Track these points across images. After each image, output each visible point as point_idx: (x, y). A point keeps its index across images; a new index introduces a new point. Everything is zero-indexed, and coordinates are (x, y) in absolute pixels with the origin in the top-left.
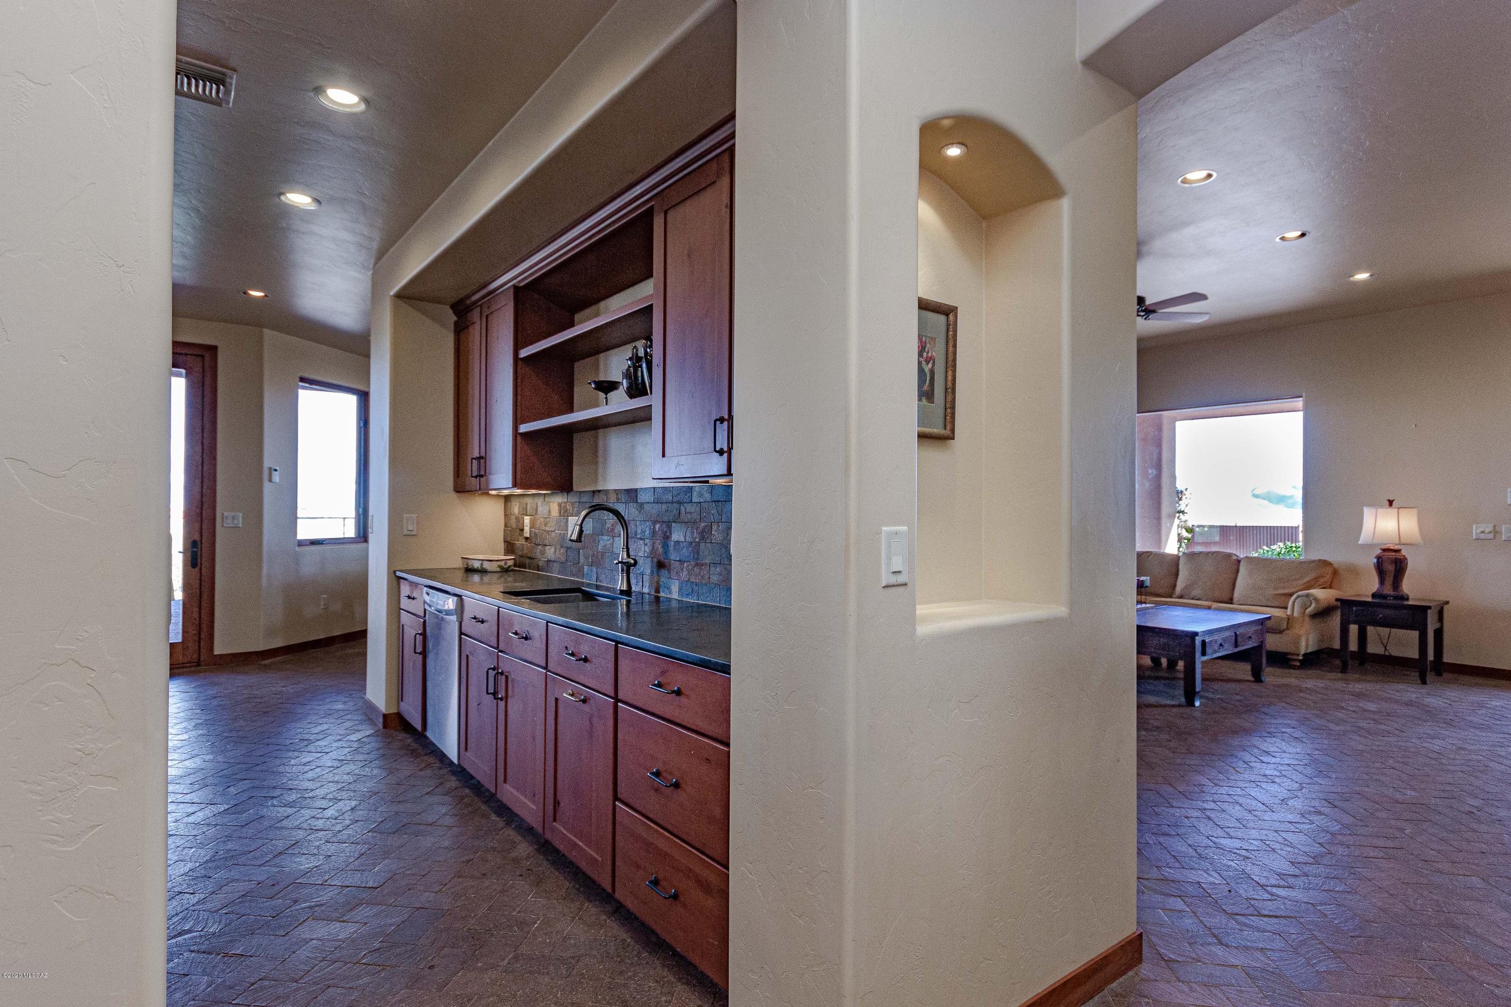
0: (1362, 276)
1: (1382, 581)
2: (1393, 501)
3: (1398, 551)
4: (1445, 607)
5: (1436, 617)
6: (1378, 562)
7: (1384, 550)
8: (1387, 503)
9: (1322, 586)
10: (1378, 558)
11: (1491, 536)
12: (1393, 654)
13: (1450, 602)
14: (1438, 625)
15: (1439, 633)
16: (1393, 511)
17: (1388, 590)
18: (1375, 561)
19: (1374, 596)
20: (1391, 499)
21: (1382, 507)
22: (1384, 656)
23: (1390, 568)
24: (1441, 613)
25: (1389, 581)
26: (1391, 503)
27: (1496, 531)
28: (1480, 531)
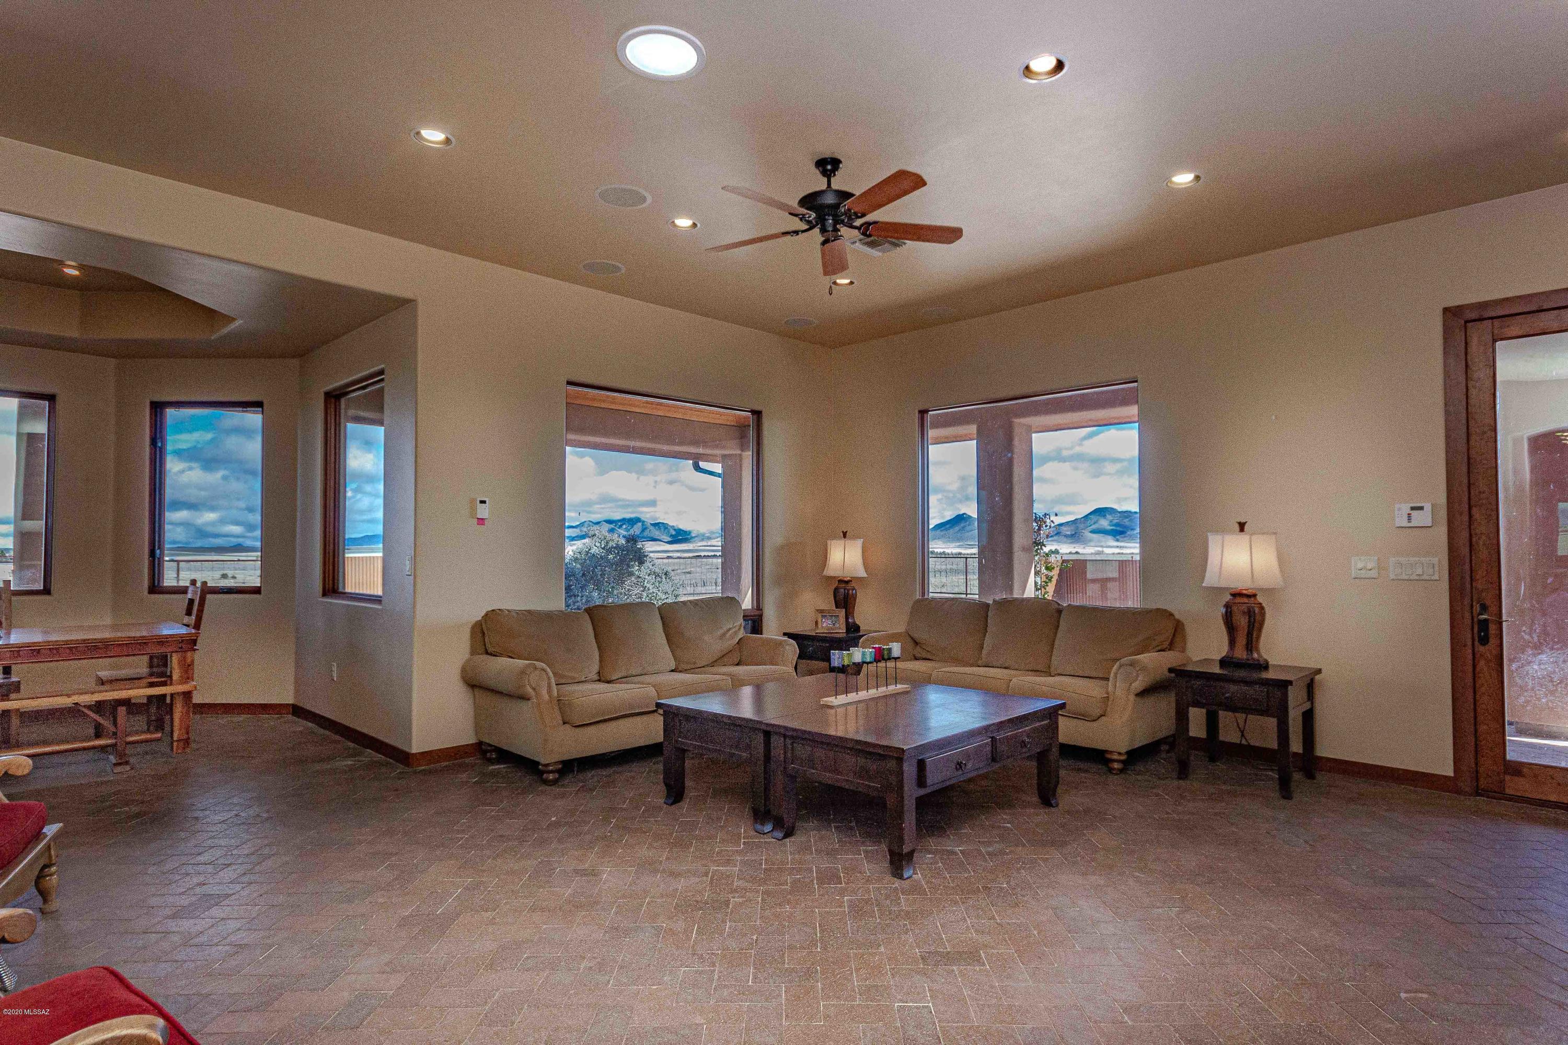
0: (1184, 179)
1: (1232, 642)
2: (1245, 523)
3: (1255, 596)
4: (1317, 677)
5: (1304, 694)
6: (1226, 612)
7: (1235, 595)
8: (1237, 527)
9: (1159, 648)
10: (1227, 606)
11: (1373, 573)
12: (1252, 744)
13: (1323, 671)
14: (1307, 706)
15: (1308, 717)
16: (1244, 538)
17: (1240, 653)
18: (1224, 610)
19: (1223, 663)
20: (1243, 521)
21: (1231, 532)
22: (1240, 745)
23: (1242, 622)
24: (1310, 688)
25: (1241, 640)
26: (1242, 526)
27: (1381, 567)
28: (1360, 565)
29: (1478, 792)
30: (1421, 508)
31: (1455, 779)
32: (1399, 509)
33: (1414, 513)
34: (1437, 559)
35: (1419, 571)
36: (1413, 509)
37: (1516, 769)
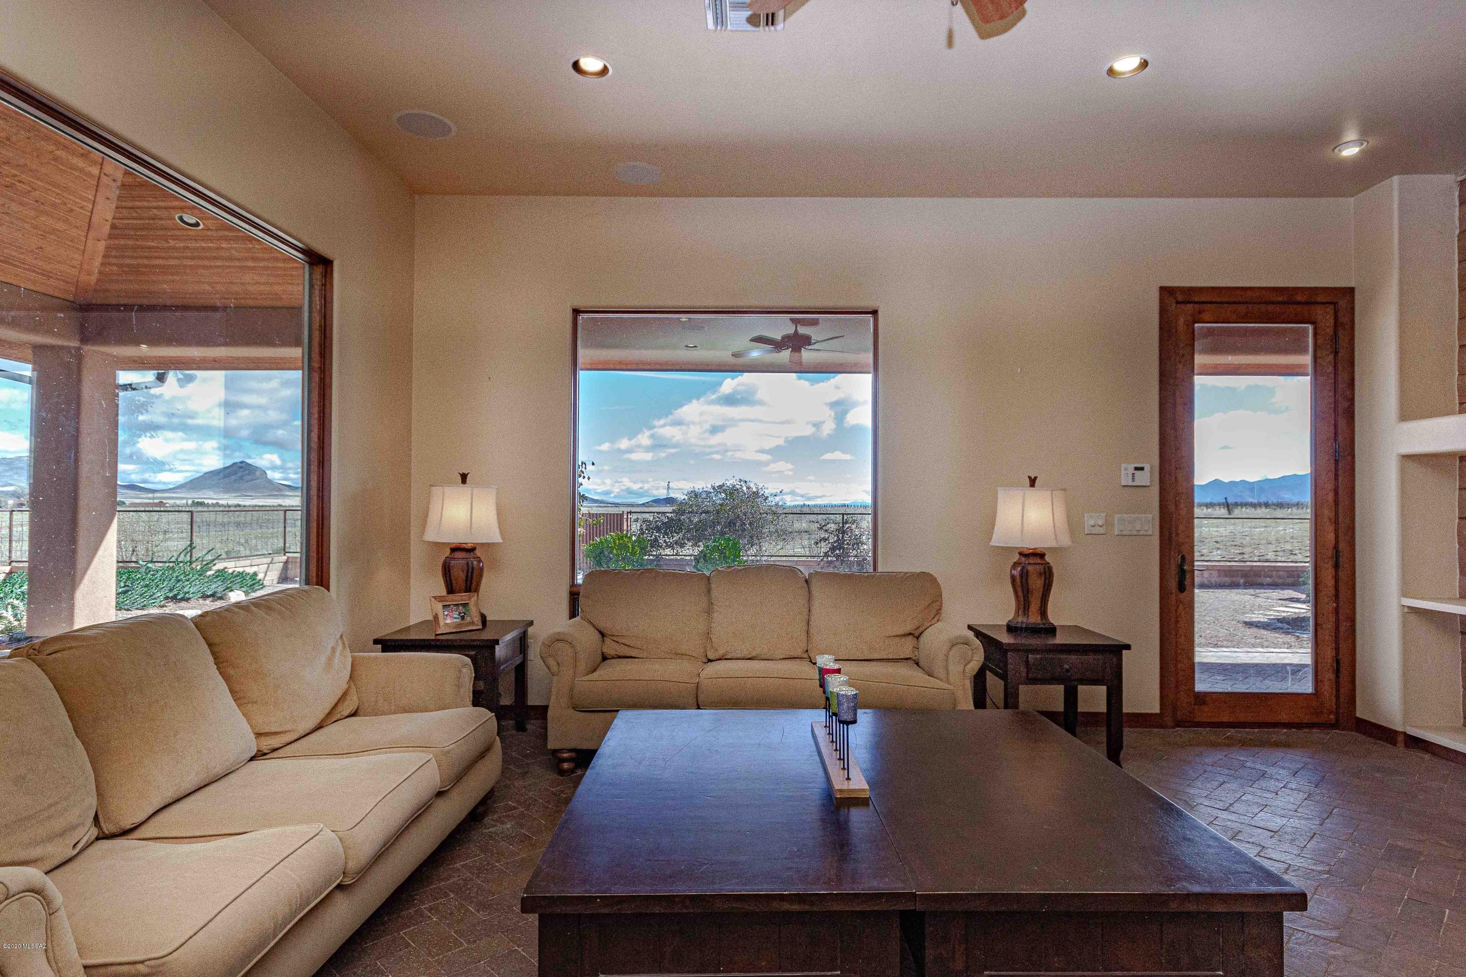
1: (1020, 607)
2: (1036, 478)
6: (1021, 573)
7: (1028, 555)
11: (1102, 530)
17: (1035, 618)
23: (1036, 583)
27: (1108, 524)
28: (1092, 522)
29: (1178, 724)
30: (1142, 469)
31: (1160, 715)
32: (1126, 469)
33: (1137, 473)
34: (1151, 515)
35: (1138, 527)
36: (1136, 469)
37: (1202, 698)
